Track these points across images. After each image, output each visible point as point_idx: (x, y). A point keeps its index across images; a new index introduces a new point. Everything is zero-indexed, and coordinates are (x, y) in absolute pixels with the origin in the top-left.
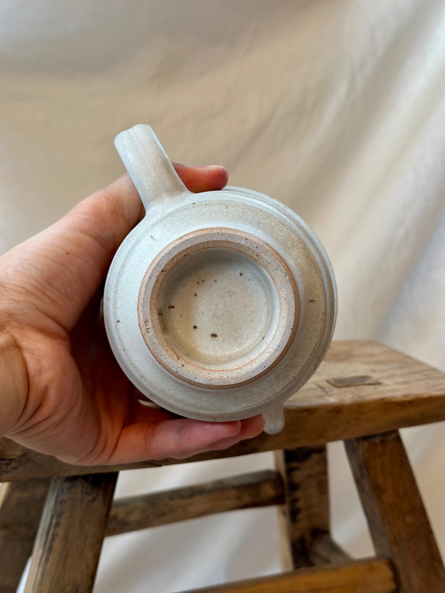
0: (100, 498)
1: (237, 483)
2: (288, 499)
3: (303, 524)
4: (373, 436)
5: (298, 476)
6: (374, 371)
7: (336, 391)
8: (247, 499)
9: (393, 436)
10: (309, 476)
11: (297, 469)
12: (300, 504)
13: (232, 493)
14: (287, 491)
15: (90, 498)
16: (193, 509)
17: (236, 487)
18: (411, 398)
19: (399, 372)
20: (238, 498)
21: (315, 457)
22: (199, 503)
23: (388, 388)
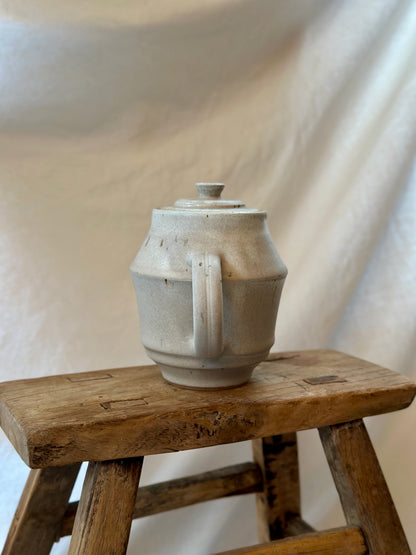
0: (130, 478)
1: (223, 473)
2: (266, 487)
3: (278, 508)
4: (343, 424)
5: (274, 466)
6: (339, 372)
7: (312, 387)
8: (232, 488)
9: (359, 423)
10: (283, 466)
11: (274, 460)
12: (276, 491)
13: (220, 483)
14: (265, 479)
15: (122, 478)
16: (189, 497)
17: (223, 477)
18: (372, 391)
19: (360, 372)
20: (225, 487)
21: (288, 449)
22: (193, 492)
23: (353, 385)
